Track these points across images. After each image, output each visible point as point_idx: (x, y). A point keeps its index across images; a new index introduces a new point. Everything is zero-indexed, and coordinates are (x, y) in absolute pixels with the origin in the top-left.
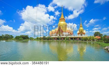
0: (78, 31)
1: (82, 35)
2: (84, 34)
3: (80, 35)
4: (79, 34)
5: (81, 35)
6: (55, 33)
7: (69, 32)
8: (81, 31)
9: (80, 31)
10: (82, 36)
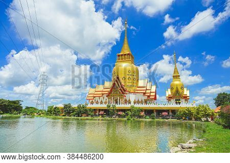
0: (169, 90)
1: (180, 103)
2: (185, 98)
3: (173, 101)
4: (170, 98)
5: (178, 102)
6: (103, 94)
7: (144, 94)
8: (177, 91)
9: (174, 91)
10: (178, 106)
